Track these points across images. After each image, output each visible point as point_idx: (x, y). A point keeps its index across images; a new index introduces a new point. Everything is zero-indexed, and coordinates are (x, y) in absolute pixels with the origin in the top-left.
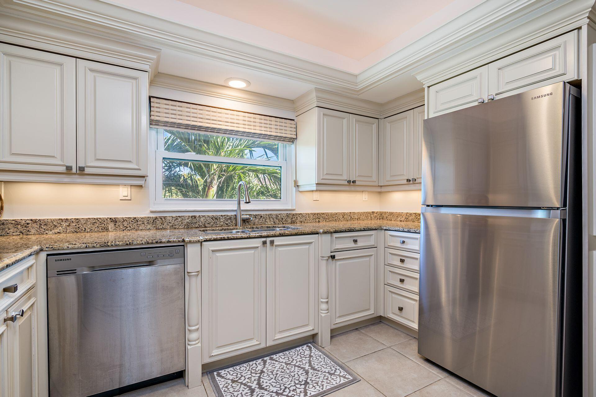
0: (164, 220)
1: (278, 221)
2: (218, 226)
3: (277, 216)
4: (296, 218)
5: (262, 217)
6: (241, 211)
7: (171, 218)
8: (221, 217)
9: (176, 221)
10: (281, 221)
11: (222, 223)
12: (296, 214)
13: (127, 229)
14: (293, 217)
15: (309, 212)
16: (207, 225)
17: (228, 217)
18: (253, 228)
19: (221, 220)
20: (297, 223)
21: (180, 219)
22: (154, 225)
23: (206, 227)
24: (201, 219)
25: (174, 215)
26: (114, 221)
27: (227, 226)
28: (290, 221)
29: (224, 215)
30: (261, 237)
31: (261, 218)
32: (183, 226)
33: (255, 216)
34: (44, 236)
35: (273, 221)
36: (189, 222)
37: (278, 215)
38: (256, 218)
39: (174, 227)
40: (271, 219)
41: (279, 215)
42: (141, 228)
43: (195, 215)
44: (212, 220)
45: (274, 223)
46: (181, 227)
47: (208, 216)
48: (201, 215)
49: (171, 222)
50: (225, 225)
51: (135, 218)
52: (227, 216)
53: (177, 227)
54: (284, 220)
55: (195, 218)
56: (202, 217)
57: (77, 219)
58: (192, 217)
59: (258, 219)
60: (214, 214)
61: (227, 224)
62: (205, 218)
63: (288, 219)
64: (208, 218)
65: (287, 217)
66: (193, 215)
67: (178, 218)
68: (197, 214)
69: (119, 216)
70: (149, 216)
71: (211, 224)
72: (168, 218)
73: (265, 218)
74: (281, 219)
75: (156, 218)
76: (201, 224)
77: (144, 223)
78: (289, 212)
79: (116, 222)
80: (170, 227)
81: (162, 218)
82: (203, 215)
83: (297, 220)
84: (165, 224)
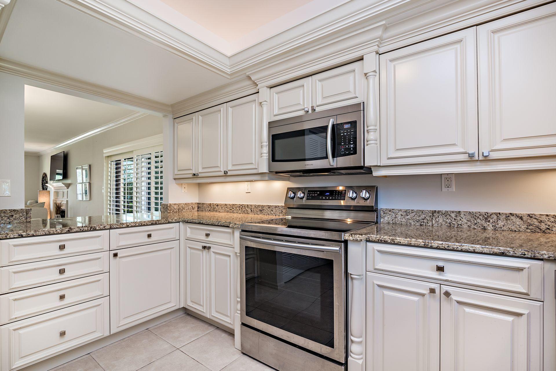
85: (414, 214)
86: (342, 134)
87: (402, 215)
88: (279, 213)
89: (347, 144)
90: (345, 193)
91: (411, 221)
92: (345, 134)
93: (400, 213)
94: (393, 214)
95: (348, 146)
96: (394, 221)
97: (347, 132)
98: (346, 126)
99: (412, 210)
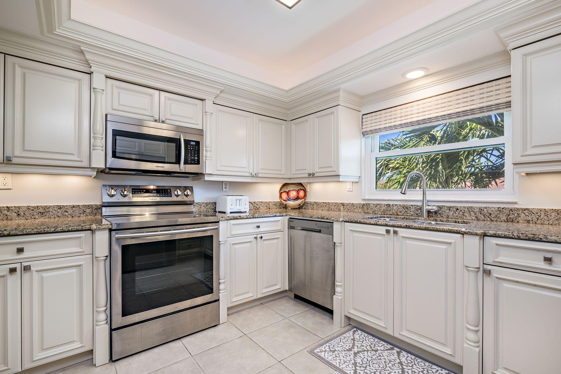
0: (368, 206)
1: (483, 217)
2: (408, 215)
3: (481, 209)
4: (516, 215)
5: (458, 209)
6: (428, 201)
7: (373, 205)
8: (411, 207)
9: (376, 207)
10: (488, 217)
11: (412, 213)
12: (518, 209)
13: (349, 211)
14: (511, 212)
15: (548, 207)
16: (399, 213)
17: (418, 208)
18: (436, 221)
19: (412, 210)
20: (518, 222)
21: (379, 206)
22: (363, 210)
23: (398, 215)
24: (394, 207)
25: (375, 202)
26: (343, 205)
27: (417, 215)
28: (504, 218)
29: (414, 205)
30: (386, 225)
31: (457, 211)
32: (381, 212)
33: (449, 208)
34: (318, 211)
35: (474, 215)
36: (385, 209)
37: (483, 209)
38: (450, 210)
39: (375, 212)
40: (472, 213)
41: (485, 209)
42: (356, 211)
43: (389, 204)
44: (403, 209)
45: (477, 218)
46: (379, 213)
47: (400, 205)
48: (394, 204)
49: (373, 208)
50: (415, 215)
51: (353, 204)
52: (418, 206)
53: (377, 212)
54: (493, 216)
55: (389, 206)
56: (394, 205)
57: (329, 203)
58: (387, 205)
59: (453, 212)
60: (405, 203)
61: (417, 214)
62: (397, 207)
63: (501, 215)
64: (400, 207)
65: (498, 212)
66: (388, 203)
67: (377, 205)
68: (391, 203)
69: (345, 202)
70: (360, 203)
71: (402, 212)
72: (371, 205)
73: (463, 211)
74: (488, 215)
75: (364, 204)
76: (394, 212)
77: (357, 208)
78: (502, 206)
79: (344, 206)
80: (372, 212)
81: (367, 205)
82: (396, 204)
83: (519, 218)
84: (369, 209)
85: (211, 205)
86: (189, 148)
87: (204, 206)
88: (80, 214)
89: (193, 156)
90: (171, 192)
91: (209, 209)
92: (192, 148)
93: (203, 205)
94: (199, 206)
95: (194, 158)
96: (199, 210)
97: (193, 148)
98: (192, 143)
99: (210, 203)
